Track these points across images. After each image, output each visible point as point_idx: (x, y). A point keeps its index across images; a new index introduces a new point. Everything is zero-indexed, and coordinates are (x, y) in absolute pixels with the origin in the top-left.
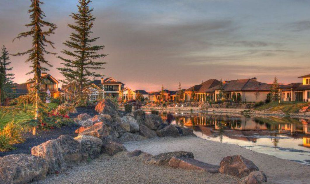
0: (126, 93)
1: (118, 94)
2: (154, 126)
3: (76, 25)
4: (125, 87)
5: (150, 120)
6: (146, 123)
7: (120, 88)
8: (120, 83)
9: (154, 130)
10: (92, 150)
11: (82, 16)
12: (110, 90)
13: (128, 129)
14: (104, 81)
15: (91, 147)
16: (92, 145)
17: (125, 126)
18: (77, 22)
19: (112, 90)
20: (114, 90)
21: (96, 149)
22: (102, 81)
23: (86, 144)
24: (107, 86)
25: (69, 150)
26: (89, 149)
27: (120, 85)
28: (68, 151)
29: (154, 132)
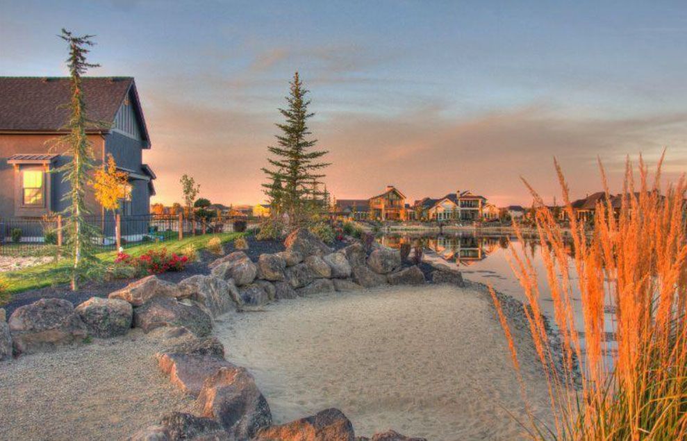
0: (486, 210)
1: (478, 211)
2: (381, 268)
3: (289, 124)
4: (487, 202)
5: (377, 259)
6: (369, 263)
7: (480, 204)
8: (480, 197)
9: (381, 274)
10: (107, 323)
11: (295, 111)
12: (468, 206)
13: (327, 273)
14: (461, 195)
15: (105, 318)
16: (108, 314)
17: (321, 269)
18: (288, 121)
19: (471, 206)
20: (474, 206)
21: (117, 320)
22: (458, 195)
23: (96, 314)
24: (465, 201)
25: (34, 326)
26: (101, 321)
27: (480, 201)
28: (31, 327)
29: (381, 278)
